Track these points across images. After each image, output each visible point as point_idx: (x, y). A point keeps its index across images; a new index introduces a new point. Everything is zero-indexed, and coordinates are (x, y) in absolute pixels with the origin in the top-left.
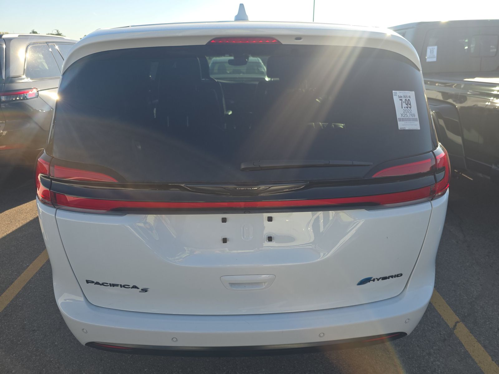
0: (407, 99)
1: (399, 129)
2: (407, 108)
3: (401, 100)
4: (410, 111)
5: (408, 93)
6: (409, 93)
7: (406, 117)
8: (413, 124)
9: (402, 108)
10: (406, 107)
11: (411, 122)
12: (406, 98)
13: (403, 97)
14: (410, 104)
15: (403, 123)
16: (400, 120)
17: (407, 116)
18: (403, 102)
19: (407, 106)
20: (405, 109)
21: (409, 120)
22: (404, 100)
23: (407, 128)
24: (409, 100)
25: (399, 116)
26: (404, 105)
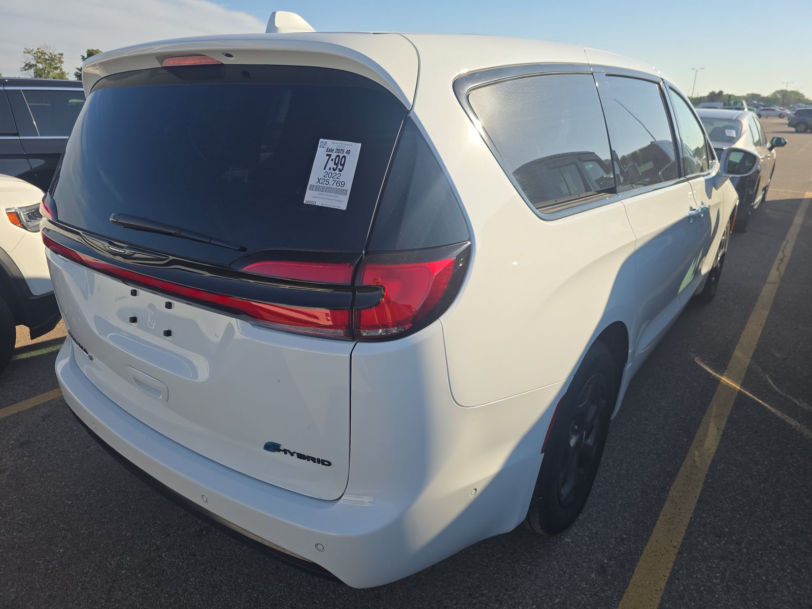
0: (341, 155)
1: (305, 202)
2: (334, 170)
3: (330, 156)
4: (337, 176)
5: (348, 145)
6: (351, 145)
7: (325, 185)
8: (333, 198)
9: (325, 169)
10: (333, 168)
11: (330, 194)
12: (339, 154)
13: (335, 151)
14: (343, 165)
15: (315, 193)
16: (312, 188)
17: (327, 183)
18: (331, 159)
19: (335, 167)
20: (329, 171)
21: (329, 190)
22: (333, 156)
23: (319, 203)
24: (344, 157)
25: (312, 181)
26: (331, 164)
